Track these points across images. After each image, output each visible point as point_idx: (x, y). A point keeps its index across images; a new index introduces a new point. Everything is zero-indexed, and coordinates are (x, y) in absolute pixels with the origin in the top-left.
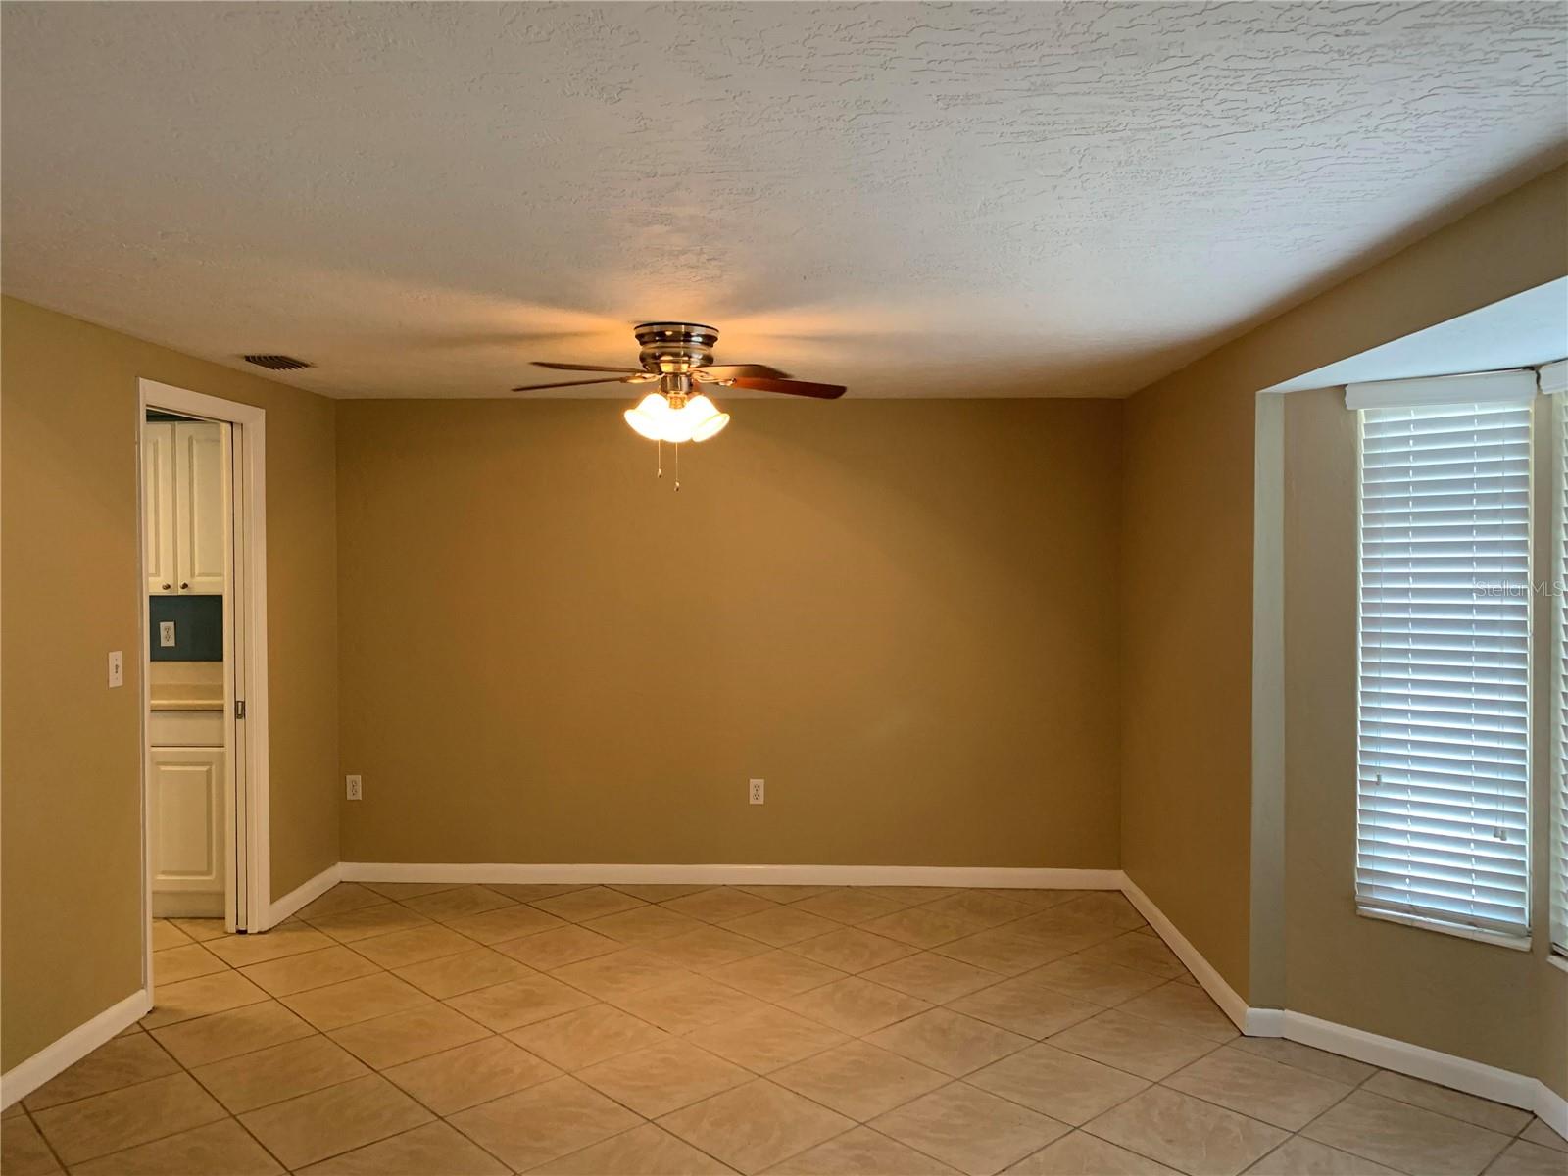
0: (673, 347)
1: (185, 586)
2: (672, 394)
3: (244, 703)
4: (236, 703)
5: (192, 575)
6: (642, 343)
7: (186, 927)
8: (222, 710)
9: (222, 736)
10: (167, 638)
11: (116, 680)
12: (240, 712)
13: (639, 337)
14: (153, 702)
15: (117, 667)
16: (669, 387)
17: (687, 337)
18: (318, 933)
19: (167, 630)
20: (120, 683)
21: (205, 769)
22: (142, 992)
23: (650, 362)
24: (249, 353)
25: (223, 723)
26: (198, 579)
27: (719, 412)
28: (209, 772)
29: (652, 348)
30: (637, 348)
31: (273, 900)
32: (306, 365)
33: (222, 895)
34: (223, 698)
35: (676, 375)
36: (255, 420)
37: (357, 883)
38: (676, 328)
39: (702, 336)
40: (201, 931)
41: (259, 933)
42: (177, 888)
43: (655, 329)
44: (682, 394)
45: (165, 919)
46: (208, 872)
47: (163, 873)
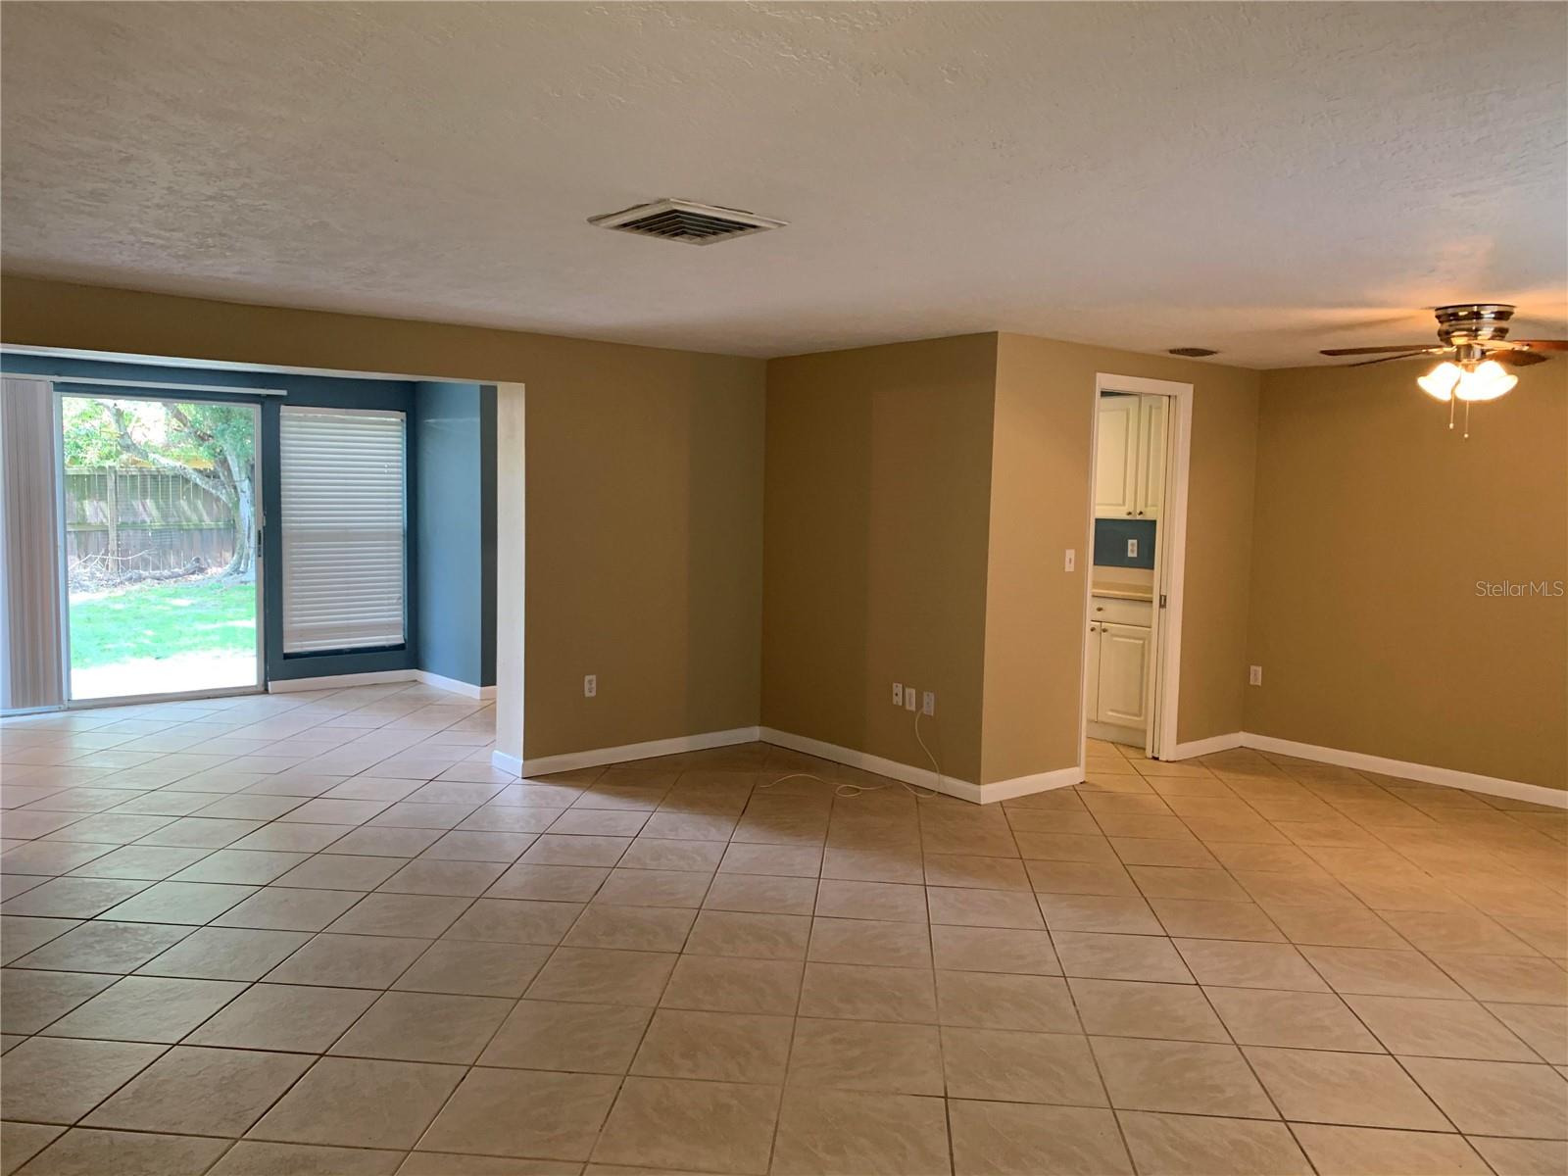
0: (1466, 324)
1: (1141, 513)
2: (1465, 361)
3: (1165, 597)
4: (1161, 596)
5: (1146, 506)
6: (1440, 322)
7: (1122, 749)
8: (1152, 602)
9: (1151, 619)
10: (1132, 551)
11: (1069, 568)
12: (1163, 605)
13: (1438, 317)
14: (1094, 590)
15: (1070, 560)
16: (1462, 356)
17: (1478, 316)
18: (1207, 771)
19: (1133, 545)
20: (1072, 570)
21: (1141, 642)
22: (1076, 769)
23: (1445, 337)
24: (1172, 348)
25: (1152, 610)
26: (1149, 509)
27: (1505, 374)
28: (1144, 644)
29: (1446, 327)
30: (1436, 325)
31: (1178, 743)
32: (1215, 353)
33: (1144, 732)
34: (1152, 593)
35: (1469, 347)
36: (1185, 392)
37: (1254, 749)
38: (1470, 309)
39: (1492, 313)
40: (1131, 753)
41: (1167, 761)
42: (1120, 722)
43: (1450, 311)
44: (1474, 361)
45: (1113, 743)
46: (1140, 715)
47: (1112, 710)
